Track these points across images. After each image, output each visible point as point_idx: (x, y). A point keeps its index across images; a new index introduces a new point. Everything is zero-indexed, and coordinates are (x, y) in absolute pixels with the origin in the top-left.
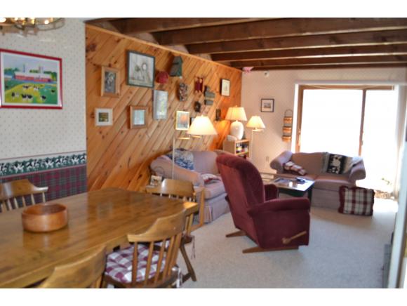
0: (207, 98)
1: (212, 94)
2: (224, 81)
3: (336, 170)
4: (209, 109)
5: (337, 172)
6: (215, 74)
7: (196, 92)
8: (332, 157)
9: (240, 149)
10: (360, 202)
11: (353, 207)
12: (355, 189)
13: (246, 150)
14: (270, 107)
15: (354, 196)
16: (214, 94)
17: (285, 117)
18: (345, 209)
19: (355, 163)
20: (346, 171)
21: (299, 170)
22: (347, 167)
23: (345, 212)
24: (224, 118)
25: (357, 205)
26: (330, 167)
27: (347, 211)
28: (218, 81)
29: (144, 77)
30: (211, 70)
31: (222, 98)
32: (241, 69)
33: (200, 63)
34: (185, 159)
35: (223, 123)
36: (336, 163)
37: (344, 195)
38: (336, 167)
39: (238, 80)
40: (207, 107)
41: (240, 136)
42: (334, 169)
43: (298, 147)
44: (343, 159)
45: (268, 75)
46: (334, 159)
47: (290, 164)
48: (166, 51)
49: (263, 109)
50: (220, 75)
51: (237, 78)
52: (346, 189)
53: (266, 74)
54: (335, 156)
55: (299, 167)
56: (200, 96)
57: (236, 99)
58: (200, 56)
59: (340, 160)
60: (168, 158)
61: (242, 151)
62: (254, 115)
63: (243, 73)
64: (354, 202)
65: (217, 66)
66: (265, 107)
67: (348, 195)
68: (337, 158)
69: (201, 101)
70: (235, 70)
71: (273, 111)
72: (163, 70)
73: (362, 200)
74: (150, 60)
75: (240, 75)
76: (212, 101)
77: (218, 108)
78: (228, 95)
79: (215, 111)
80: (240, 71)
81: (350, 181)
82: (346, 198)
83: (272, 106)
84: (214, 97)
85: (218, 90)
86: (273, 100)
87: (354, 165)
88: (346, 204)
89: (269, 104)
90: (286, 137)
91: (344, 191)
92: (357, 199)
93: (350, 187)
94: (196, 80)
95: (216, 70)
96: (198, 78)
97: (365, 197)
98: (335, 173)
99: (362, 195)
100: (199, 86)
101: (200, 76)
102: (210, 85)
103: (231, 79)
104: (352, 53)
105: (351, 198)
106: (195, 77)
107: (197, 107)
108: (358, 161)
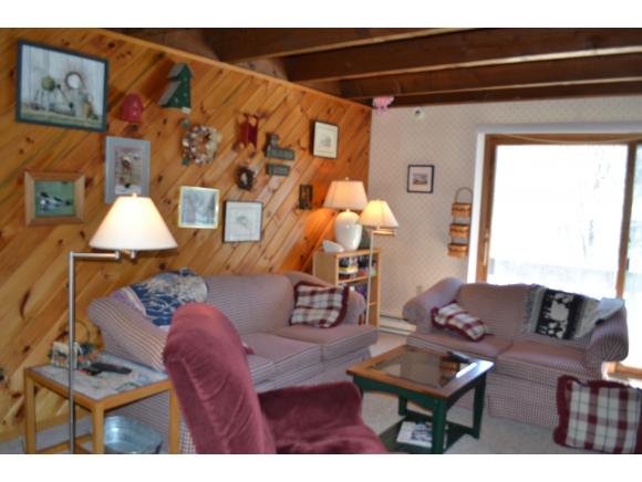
0: (274, 161)
1: (286, 152)
2: (318, 125)
3: (557, 329)
4: (281, 184)
5: (560, 334)
6: (298, 109)
7: (242, 146)
8: (549, 296)
9: (352, 270)
10: (607, 423)
11: (591, 433)
12: (596, 386)
13: (371, 271)
14: (425, 183)
15: (593, 405)
16: (293, 152)
17: (456, 203)
18: (571, 434)
19: (603, 316)
20: (580, 333)
21: (468, 326)
22: (586, 324)
23: (568, 442)
24: (321, 204)
25: (600, 429)
26: (543, 321)
27: (575, 441)
28: (304, 125)
29: (71, 105)
30: (285, 100)
31: (316, 162)
32: (369, 103)
33: (253, 84)
34: (181, 297)
35: (320, 216)
36: (559, 313)
37: (570, 400)
38: (559, 323)
39: (359, 129)
40: (274, 181)
41: (355, 242)
42: (552, 325)
43: (483, 270)
44: (577, 304)
45: (422, 116)
46: (555, 303)
47: (448, 311)
48: (150, 50)
49: (412, 187)
50: (311, 113)
51: (358, 121)
52: (575, 384)
53: (418, 112)
54: (558, 296)
55: (469, 320)
56: (252, 155)
57: (354, 163)
58: (252, 67)
59: (567, 305)
60: (132, 296)
61: (358, 274)
62: (375, 199)
63: (374, 111)
64: (593, 420)
65: (304, 93)
66: (416, 182)
67: (580, 400)
68: (560, 301)
69: (255, 165)
70: (353, 106)
71: (432, 191)
72: (134, 90)
73: (614, 416)
74: (95, 70)
75: (368, 117)
76: (288, 168)
77: (305, 183)
78: (334, 155)
79: (297, 188)
80: (367, 108)
81: (584, 362)
82: (574, 407)
83: (429, 180)
84: (292, 159)
85: (304, 143)
86: (433, 167)
87: (600, 323)
88: (572, 423)
89: (424, 176)
90: (457, 247)
91: (570, 388)
92: (601, 414)
93: (584, 379)
94: (242, 119)
95: (299, 102)
96: (246, 115)
97: (623, 410)
98: (554, 335)
99: (615, 403)
100: (247, 133)
101: (253, 111)
102: (282, 133)
103: (343, 120)
105: (585, 410)
106: (236, 112)
107: (244, 177)
108: (612, 312)
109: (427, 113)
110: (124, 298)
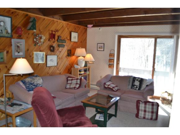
0: (60, 43)
1: (64, 41)
2: (72, 33)
3: (137, 87)
4: (62, 50)
5: (137, 89)
6: (66, 29)
7: (51, 40)
8: (134, 78)
9: (82, 73)
10: (149, 112)
11: (145, 115)
12: (146, 102)
13: (88, 73)
14: (102, 48)
15: (145, 107)
16: (65, 41)
17: (110, 54)
18: (140, 115)
19: (148, 84)
20: (142, 89)
21: (114, 87)
22: (144, 86)
23: (139, 117)
24: (74, 54)
25: (147, 114)
26: (133, 85)
27: (141, 117)
28: (68, 33)
30: (63, 26)
31: (72, 43)
32: (86, 26)
33: (53, 22)
34: (35, 83)
35: (74, 58)
36: (137, 83)
37: (139, 106)
38: (137, 86)
39: (84, 33)
40: (60, 49)
41: (83, 65)
42: (135, 87)
43: (118, 72)
44: (141, 81)
45: (101, 29)
46: (136, 81)
47: (108, 83)
48: (24, 14)
49: (99, 49)
50: (70, 30)
51: (83, 31)
52: (141, 102)
53: (100, 29)
54: (137, 79)
56: (54, 42)
57: (83, 43)
58: (53, 17)
59: (139, 81)
60: (21, 84)
61: (84, 74)
63: (88, 28)
64: (145, 111)
65: (68, 24)
66: (99, 48)
67: (142, 106)
68: (137, 80)
69: (55, 45)
70: (82, 27)
71: (104, 50)
72: (19, 26)
73: (150, 110)
74: (8, 20)
75: (86, 30)
76: (64, 45)
77: (69, 49)
78: (77, 41)
79: (67, 51)
80: (86, 27)
81: (143, 96)
82: (140, 108)
84: (65, 43)
85: (69, 38)
86: (104, 44)
87: (147, 86)
88: (140, 112)
89: (102, 46)
90: (111, 66)
91: (139, 103)
92: (147, 110)
93: (143, 101)
94: (51, 32)
95: (67, 27)
96: (52, 31)
97: (153, 109)
98: (136, 89)
99: (151, 107)
100: (52, 36)
101: (54, 30)
102: (62, 36)
103: (79, 31)
104: (145, 14)
105: (143, 109)
106: (49, 30)
107: (52, 48)
108: (150, 83)
109: (102, 29)
110: (19, 84)
